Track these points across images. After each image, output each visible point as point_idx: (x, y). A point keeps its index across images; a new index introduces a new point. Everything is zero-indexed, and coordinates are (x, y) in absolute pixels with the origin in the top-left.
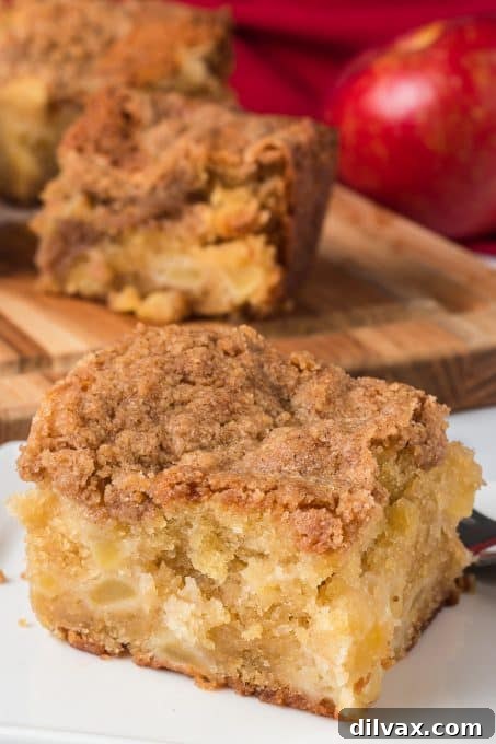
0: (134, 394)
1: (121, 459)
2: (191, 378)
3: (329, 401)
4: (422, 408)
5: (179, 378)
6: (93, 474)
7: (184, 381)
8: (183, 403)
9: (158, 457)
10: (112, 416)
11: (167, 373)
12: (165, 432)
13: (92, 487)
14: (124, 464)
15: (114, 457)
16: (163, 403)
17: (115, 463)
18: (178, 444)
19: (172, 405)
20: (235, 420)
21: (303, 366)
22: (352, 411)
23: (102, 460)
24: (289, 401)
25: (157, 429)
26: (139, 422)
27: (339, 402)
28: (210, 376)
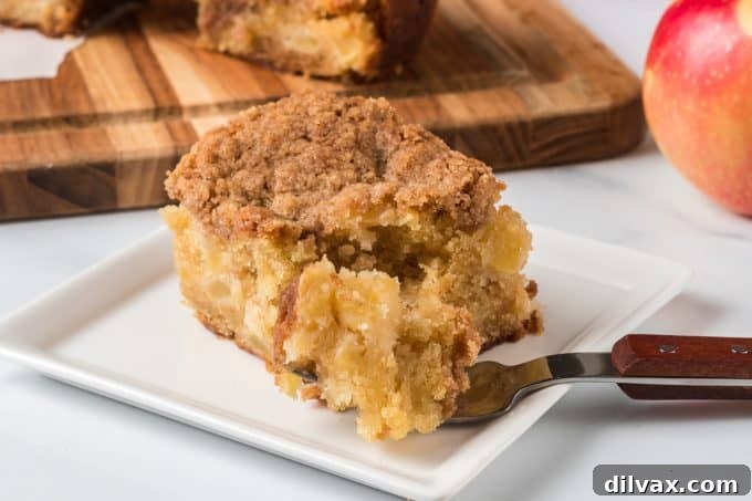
0: (263, 142)
1: (231, 191)
2: (310, 136)
3: (409, 166)
4: (475, 182)
5: (301, 134)
6: (209, 200)
7: (305, 137)
8: (296, 155)
9: (260, 194)
10: (238, 157)
11: (293, 130)
12: (272, 174)
13: (206, 210)
14: (232, 196)
15: (227, 189)
16: (281, 152)
17: (226, 194)
18: (277, 186)
19: (288, 155)
20: (327, 173)
21: (406, 136)
22: (424, 178)
23: (218, 190)
24: (386, 162)
25: (267, 172)
26: (256, 165)
27: (417, 168)
28: (324, 135)
